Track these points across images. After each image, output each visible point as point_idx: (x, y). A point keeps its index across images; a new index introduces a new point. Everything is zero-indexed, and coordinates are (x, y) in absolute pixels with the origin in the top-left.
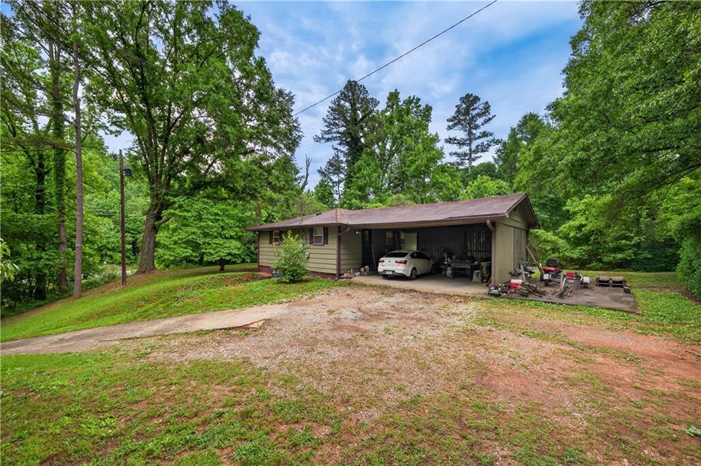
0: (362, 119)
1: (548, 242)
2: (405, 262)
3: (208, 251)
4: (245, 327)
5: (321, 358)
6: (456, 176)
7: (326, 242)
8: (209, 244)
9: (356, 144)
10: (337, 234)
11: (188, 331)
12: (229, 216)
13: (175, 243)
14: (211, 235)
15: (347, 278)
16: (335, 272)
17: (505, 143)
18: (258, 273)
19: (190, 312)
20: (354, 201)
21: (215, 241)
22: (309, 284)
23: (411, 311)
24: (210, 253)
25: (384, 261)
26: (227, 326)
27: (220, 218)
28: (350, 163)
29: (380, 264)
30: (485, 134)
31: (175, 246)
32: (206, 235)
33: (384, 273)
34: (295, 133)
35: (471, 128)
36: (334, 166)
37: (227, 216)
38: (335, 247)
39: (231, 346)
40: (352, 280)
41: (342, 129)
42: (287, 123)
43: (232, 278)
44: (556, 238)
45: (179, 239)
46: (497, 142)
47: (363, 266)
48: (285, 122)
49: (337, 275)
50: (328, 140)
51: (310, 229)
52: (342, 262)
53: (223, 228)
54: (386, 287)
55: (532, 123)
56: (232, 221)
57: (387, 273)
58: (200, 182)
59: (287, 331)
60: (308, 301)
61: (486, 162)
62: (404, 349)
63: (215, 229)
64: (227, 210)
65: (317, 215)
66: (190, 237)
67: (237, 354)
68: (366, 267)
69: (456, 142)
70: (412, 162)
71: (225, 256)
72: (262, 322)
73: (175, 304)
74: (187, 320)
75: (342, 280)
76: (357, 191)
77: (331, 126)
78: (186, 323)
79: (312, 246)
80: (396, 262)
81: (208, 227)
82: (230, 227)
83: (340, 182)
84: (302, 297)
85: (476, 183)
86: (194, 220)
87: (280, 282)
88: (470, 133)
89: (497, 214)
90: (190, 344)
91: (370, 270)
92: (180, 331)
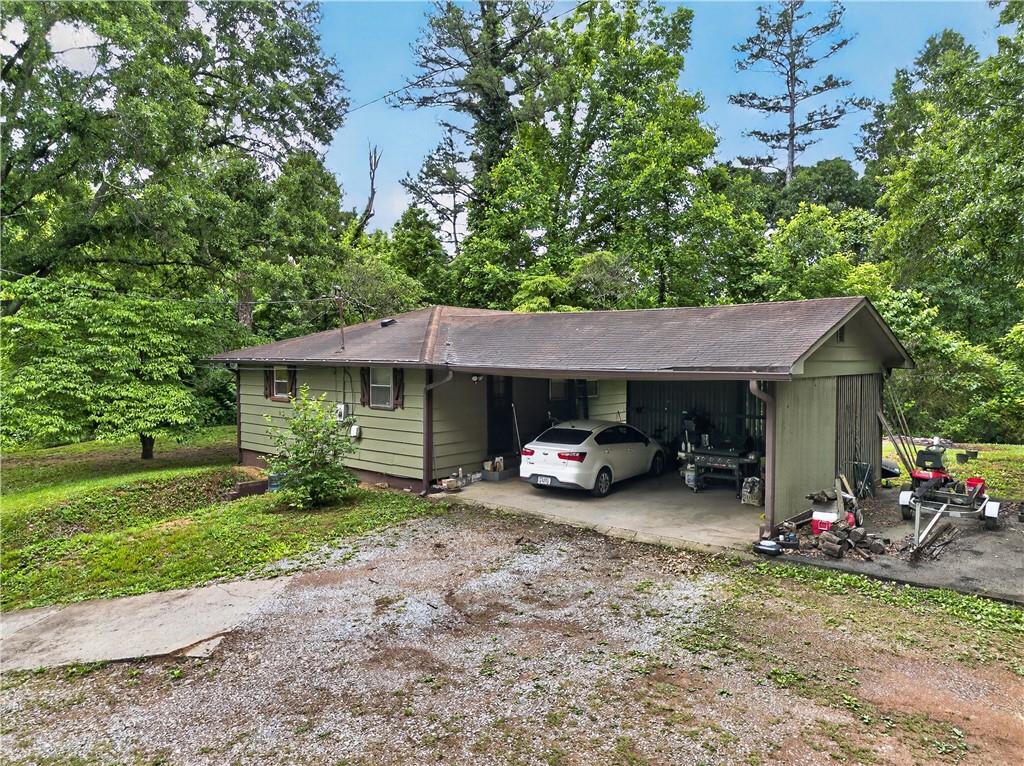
0: (514, 43)
1: (977, 369)
2: (581, 457)
3: (105, 418)
4: (177, 657)
5: (320, 750)
6: (751, 197)
7: (400, 402)
8: (109, 400)
9: (495, 113)
10: (424, 386)
11: (45, 665)
12: (159, 327)
13: (20, 400)
14: (113, 377)
15: (448, 490)
16: (420, 475)
17: (882, 107)
18: (236, 468)
19: (56, 597)
20: (488, 267)
21: (124, 393)
22: (354, 514)
23: (564, 602)
24: (109, 422)
25: (532, 453)
26: (136, 654)
27: (137, 332)
28: (484, 164)
29: (524, 457)
30: (831, 83)
31: (18, 411)
32: (99, 377)
33: (532, 480)
34: (333, 94)
35: (793, 67)
36: (440, 172)
37: (154, 325)
38: (420, 415)
39: (137, 715)
40: (460, 495)
41: (461, 74)
42: (311, 71)
43: (171, 486)
44: (991, 359)
45: (29, 390)
46: (863, 104)
47: (491, 456)
48: (304, 69)
49: (425, 482)
50: (424, 101)
51: (362, 369)
52: (437, 452)
53: (143, 355)
54: (533, 521)
55: (949, 55)
56: (167, 339)
57: (540, 481)
58: (82, 227)
59: (270, 664)
60: (340, 567)
61: (831, 157)
62: (501, 724)
63: (123, 358)
64: (154, 310)
65: (384, 325)
66: (59, 386)
67: (144, 739)
68: (497, 459)
69: (756, 102)
70: (637, 167)
71: (149, 430)
72: (218, 641)
73: (20, 576)
74: (47, 626)
75: (438, 495)
76: (498, 243)
77: (430, 64)
78: (43, 636)
79: (366, 410)
80: (561, 456)
81: (104, 356)
82: (163, 355)
83: (458, 209)
84: (327, 556)
85: (794, 223)
86: (68, 338)
87: (284, 507)
88: (793, 80)
89: (773, 369)
90: (45, 706)
91: (505, 469)
92: (31, 662)
